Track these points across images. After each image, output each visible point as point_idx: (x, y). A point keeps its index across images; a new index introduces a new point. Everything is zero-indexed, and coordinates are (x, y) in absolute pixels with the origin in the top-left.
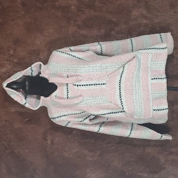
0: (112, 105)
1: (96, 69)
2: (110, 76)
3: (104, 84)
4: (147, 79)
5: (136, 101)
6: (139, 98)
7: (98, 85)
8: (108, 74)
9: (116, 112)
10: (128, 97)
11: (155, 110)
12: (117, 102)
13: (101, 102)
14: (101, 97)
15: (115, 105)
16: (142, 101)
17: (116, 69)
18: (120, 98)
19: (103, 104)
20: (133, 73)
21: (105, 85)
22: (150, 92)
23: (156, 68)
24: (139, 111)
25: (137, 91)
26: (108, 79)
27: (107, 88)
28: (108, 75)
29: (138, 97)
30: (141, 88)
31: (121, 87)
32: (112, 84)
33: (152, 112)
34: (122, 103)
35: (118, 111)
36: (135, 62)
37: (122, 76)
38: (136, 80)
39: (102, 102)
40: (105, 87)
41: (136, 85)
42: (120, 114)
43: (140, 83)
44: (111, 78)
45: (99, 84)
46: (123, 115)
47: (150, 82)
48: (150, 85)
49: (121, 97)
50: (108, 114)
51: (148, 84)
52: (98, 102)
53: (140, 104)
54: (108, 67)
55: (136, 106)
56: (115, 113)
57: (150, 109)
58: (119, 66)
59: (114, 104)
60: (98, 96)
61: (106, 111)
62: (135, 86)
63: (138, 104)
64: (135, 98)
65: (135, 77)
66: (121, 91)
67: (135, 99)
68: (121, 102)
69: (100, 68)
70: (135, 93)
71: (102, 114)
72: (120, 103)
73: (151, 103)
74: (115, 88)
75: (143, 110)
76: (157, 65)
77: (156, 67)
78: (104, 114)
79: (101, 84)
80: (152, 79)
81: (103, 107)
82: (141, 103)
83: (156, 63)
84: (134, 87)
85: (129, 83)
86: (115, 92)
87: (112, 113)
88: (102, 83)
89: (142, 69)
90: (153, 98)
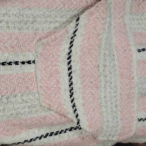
0: (52, 116)
1: (7, 23)
2: (44, 41)
3: (29, 62)
4: (130, 50)
5: (106, 102)
6: (113, 94)
7: (14, 65)
8: (38, 37)
9: (60, 131)
10: (88, 93)
11: (141, 119)
12: (65, 107)
13: (22, 111)
14: (24, 98)
15: (58, 116)
16: (118, 102)
17: (57, 25)
18: (71, 96)
19: (29, 116)
20: (99, 35)
21: (32, 65)
22: (136, 80)
23: (139, 28)
24: (111, 125)
25: (108, 78)
26: (40, 50)
27: (38, 72)
28: (40, 39)
29: (110, 93)
30: (117, 72)
31: (73, 69)
32: (49, 63)
33: (135, 126)
34: (76, 110)
35: (64, 129)
36: (103, 8)
37: (74, 43)
38: (107, 52)
39: (27, 110)
40: (33, 71)
41: (107, 63)
42: (68, 135)
43: (114, 59)
44: (48, 47)
45: (17, 63)
46: (75, 136)
47: (135, 57)
48: (134, 64)
49: (72, 94)
50: (40, 138)
51: (132, 61)
52: (14, 112)
53: (114, 110)
54: (38, 20)
55: (105, 114)
56: (56, 134)
57: (133, 117)
58: (64, 20)
59: (56, 112)
60: (16, 96)
61: (36, 131)
62: (105, 66)
63: (110, 110)
64: (103, 94)
65: (103, 46)
66: (73, 80)
67: (102, 97)
68: (74, 106)
69: (17, 19)
70: (103, 84)
71: (25, 141)
72: (71, 110)
73: (135, 104)
74: (59, 73)
75: (119, 121)
76: (140, 22)
77: (139, 26)
78: (31, 140)
79: (23, 63)
80: (139, 51)
81: (29, 122)
82: (116, 106)
83: (139, 17)
84: (101, 69)
85: (91, 59)
86: (58, 81)
87: (51, 135)
88: (25, 60)
89: (115, 28)
90: (139, 93)
